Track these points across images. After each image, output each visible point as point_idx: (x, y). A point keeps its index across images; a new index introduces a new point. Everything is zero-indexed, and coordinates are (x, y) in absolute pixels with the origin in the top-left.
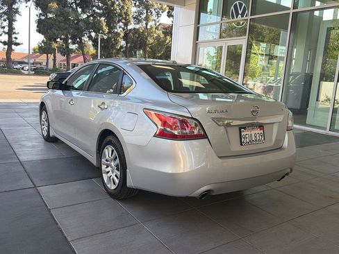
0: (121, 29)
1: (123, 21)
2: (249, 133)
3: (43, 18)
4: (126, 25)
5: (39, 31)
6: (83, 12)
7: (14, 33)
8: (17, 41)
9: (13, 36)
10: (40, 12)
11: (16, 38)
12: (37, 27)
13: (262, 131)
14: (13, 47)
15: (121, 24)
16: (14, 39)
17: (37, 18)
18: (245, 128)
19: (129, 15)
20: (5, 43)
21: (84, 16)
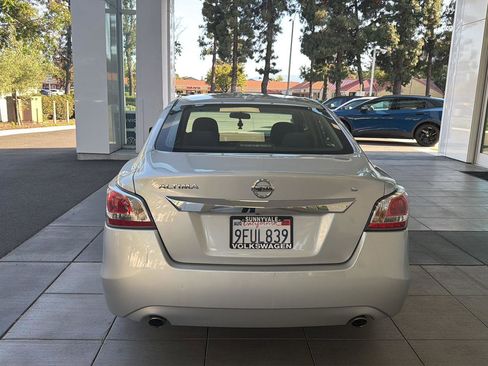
0: (422, 36)
1: (426, 22)
2: (253, 227)
3: (309, 33)
4: (430, 27)
5: (304, 52)
6: (366, 17)
7: (273, 57)
8: (276, 68)
9: (271, 61)
10: (307, 25)
11: (274, 64)
12: (302, 46)
13: (288, 228)
14: (271, 75)
15: (422, 28)
16: (272, 66)
17: (302, 34)
18: (242, 218)
19: (435, 13)
20: (261, 71)
21: (367, 23)
